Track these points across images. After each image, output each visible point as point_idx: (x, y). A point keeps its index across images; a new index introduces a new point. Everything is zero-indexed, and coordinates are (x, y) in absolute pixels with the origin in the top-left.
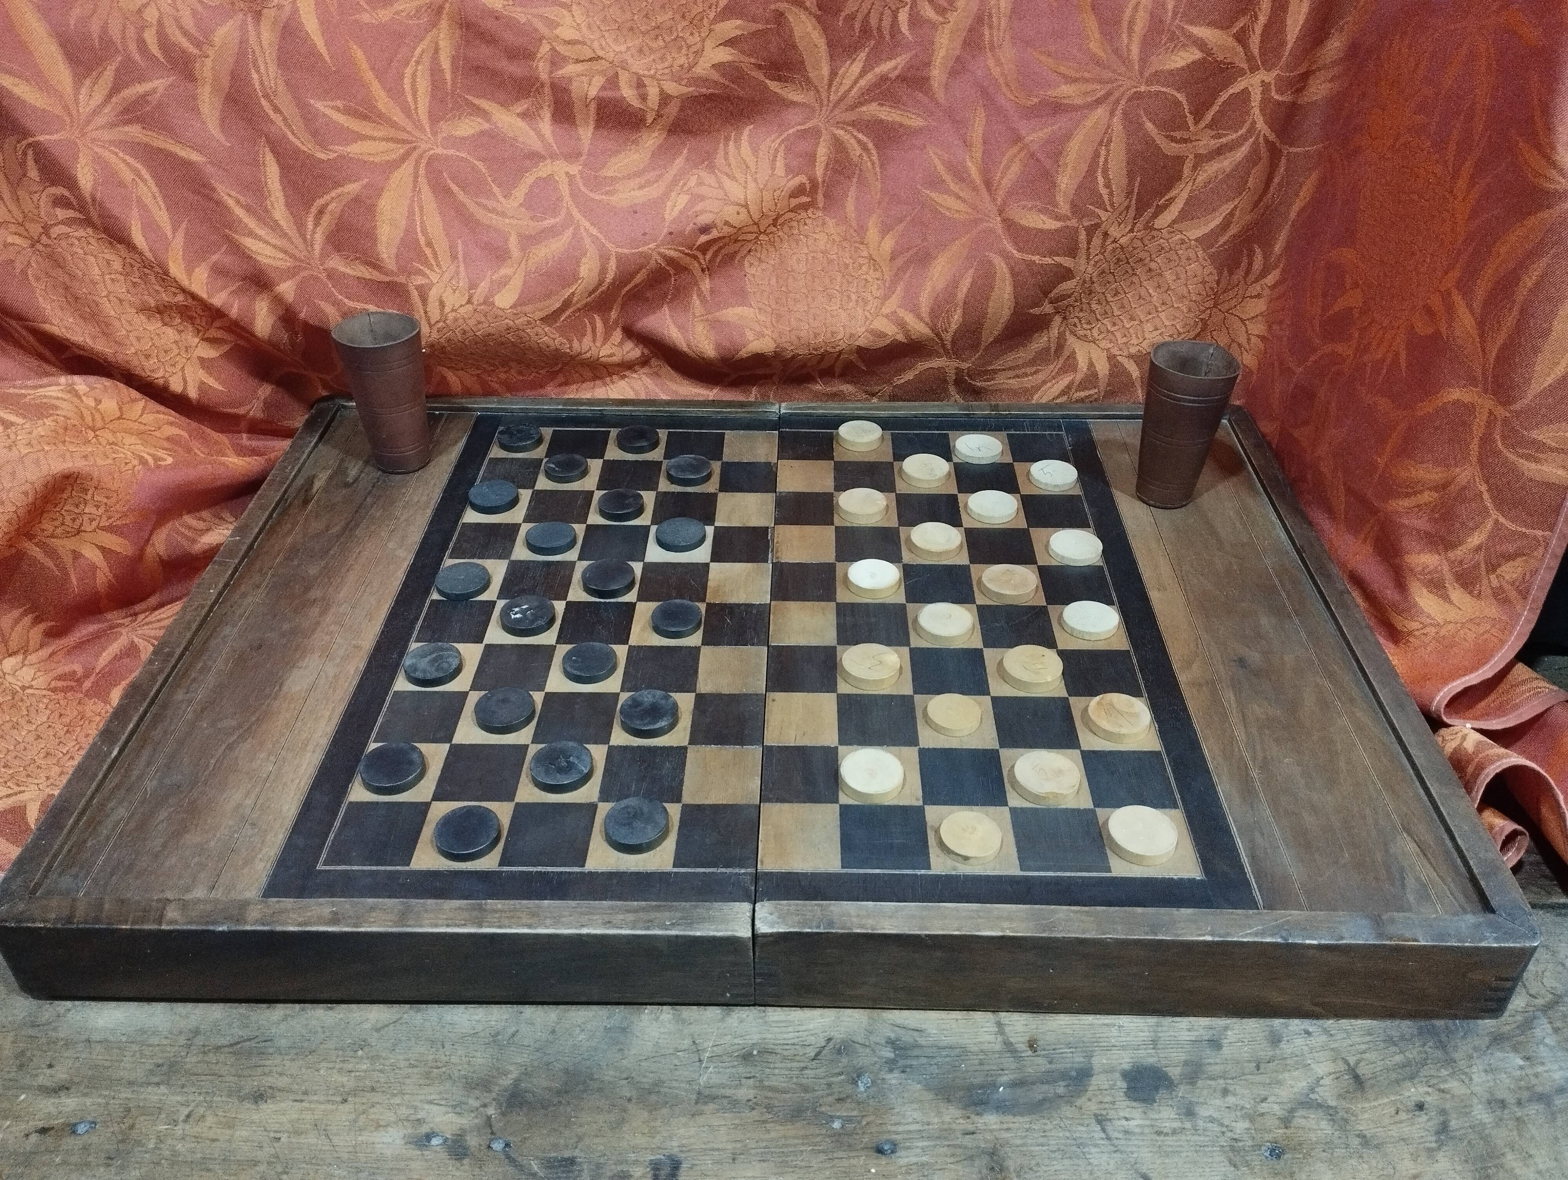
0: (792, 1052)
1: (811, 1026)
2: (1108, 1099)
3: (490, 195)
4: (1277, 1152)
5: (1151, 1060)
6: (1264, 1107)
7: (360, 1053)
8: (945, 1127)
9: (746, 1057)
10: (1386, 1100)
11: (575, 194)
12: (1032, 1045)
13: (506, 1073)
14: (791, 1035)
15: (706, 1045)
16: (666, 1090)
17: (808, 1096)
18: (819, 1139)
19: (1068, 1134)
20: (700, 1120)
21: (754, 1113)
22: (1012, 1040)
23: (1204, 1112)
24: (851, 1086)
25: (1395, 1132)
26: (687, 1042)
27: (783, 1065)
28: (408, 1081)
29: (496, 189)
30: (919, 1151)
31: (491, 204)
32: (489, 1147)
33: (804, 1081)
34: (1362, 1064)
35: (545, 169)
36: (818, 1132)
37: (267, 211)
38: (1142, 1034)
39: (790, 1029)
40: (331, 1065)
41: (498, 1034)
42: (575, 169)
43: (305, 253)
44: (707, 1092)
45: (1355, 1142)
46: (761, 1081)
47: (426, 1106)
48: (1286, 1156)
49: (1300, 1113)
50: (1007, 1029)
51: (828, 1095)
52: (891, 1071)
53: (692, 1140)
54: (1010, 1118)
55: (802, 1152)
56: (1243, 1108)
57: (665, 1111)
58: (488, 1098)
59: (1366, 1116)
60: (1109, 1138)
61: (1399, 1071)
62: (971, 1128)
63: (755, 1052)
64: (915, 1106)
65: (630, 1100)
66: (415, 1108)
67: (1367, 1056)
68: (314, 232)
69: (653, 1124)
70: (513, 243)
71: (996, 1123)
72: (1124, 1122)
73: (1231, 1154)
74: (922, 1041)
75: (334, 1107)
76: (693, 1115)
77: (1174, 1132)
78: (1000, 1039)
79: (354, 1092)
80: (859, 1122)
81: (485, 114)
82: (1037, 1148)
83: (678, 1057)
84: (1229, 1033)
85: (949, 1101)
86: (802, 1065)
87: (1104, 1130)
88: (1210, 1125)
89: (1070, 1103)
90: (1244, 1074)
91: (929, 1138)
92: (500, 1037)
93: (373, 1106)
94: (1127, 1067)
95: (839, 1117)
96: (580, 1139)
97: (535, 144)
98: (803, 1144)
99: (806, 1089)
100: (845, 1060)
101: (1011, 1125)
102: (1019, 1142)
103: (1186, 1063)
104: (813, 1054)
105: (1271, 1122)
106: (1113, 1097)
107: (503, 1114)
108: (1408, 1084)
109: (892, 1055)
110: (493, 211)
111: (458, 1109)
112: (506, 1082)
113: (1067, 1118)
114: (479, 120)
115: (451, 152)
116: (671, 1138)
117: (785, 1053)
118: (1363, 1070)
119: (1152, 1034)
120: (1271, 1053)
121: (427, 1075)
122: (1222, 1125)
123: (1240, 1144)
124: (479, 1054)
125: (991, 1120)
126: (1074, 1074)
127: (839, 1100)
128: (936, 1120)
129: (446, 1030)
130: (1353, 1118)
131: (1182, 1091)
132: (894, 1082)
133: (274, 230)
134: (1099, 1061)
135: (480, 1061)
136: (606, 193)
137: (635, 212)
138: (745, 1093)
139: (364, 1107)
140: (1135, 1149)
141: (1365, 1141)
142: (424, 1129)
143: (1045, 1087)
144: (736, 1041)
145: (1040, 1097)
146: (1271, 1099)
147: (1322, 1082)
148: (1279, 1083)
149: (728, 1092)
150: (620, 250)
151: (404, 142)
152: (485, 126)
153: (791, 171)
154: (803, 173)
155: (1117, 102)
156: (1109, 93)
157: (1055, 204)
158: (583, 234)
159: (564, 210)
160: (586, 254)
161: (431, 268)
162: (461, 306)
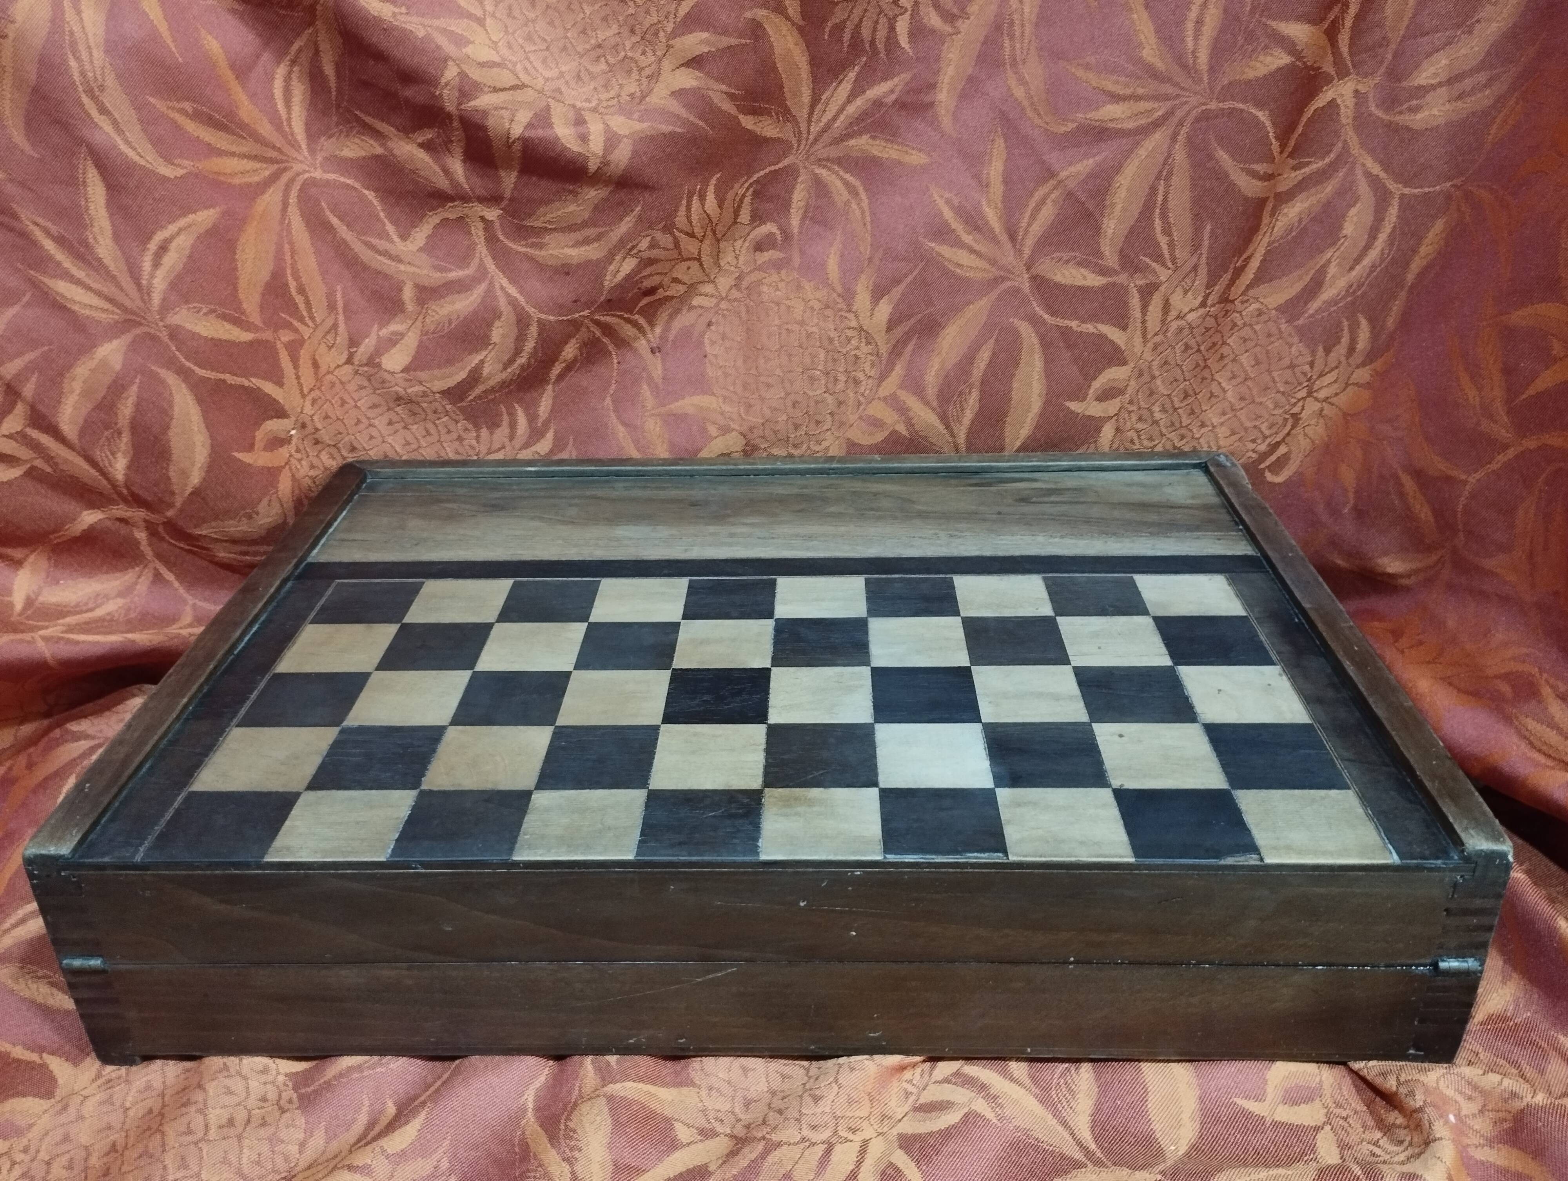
3: (384, 235)
29: (389, 228)
31: (382, 244)
35: (455, 211)
37: (87, 246)
42: (493, 216)
43: (139, 303)
68: (152, 276)
70: (408, 294)
81: (379, 137)
97: (442, 183)
110: (385, 254)
114: (372, 142)
115: (332, 176)
133: (96, 270)
136: (532, 245)
150: (543, 316)
151: (272, 161)
152: (379, 150)
153: (757, 218)
154: (773, 220)
155: (1181, 124)
156: (1170, 113)
157: (1099, 254)
158: (499, 293)
159: (476, 261)
160: (500, 317)
161: (301, 320)
162: (338, 366)
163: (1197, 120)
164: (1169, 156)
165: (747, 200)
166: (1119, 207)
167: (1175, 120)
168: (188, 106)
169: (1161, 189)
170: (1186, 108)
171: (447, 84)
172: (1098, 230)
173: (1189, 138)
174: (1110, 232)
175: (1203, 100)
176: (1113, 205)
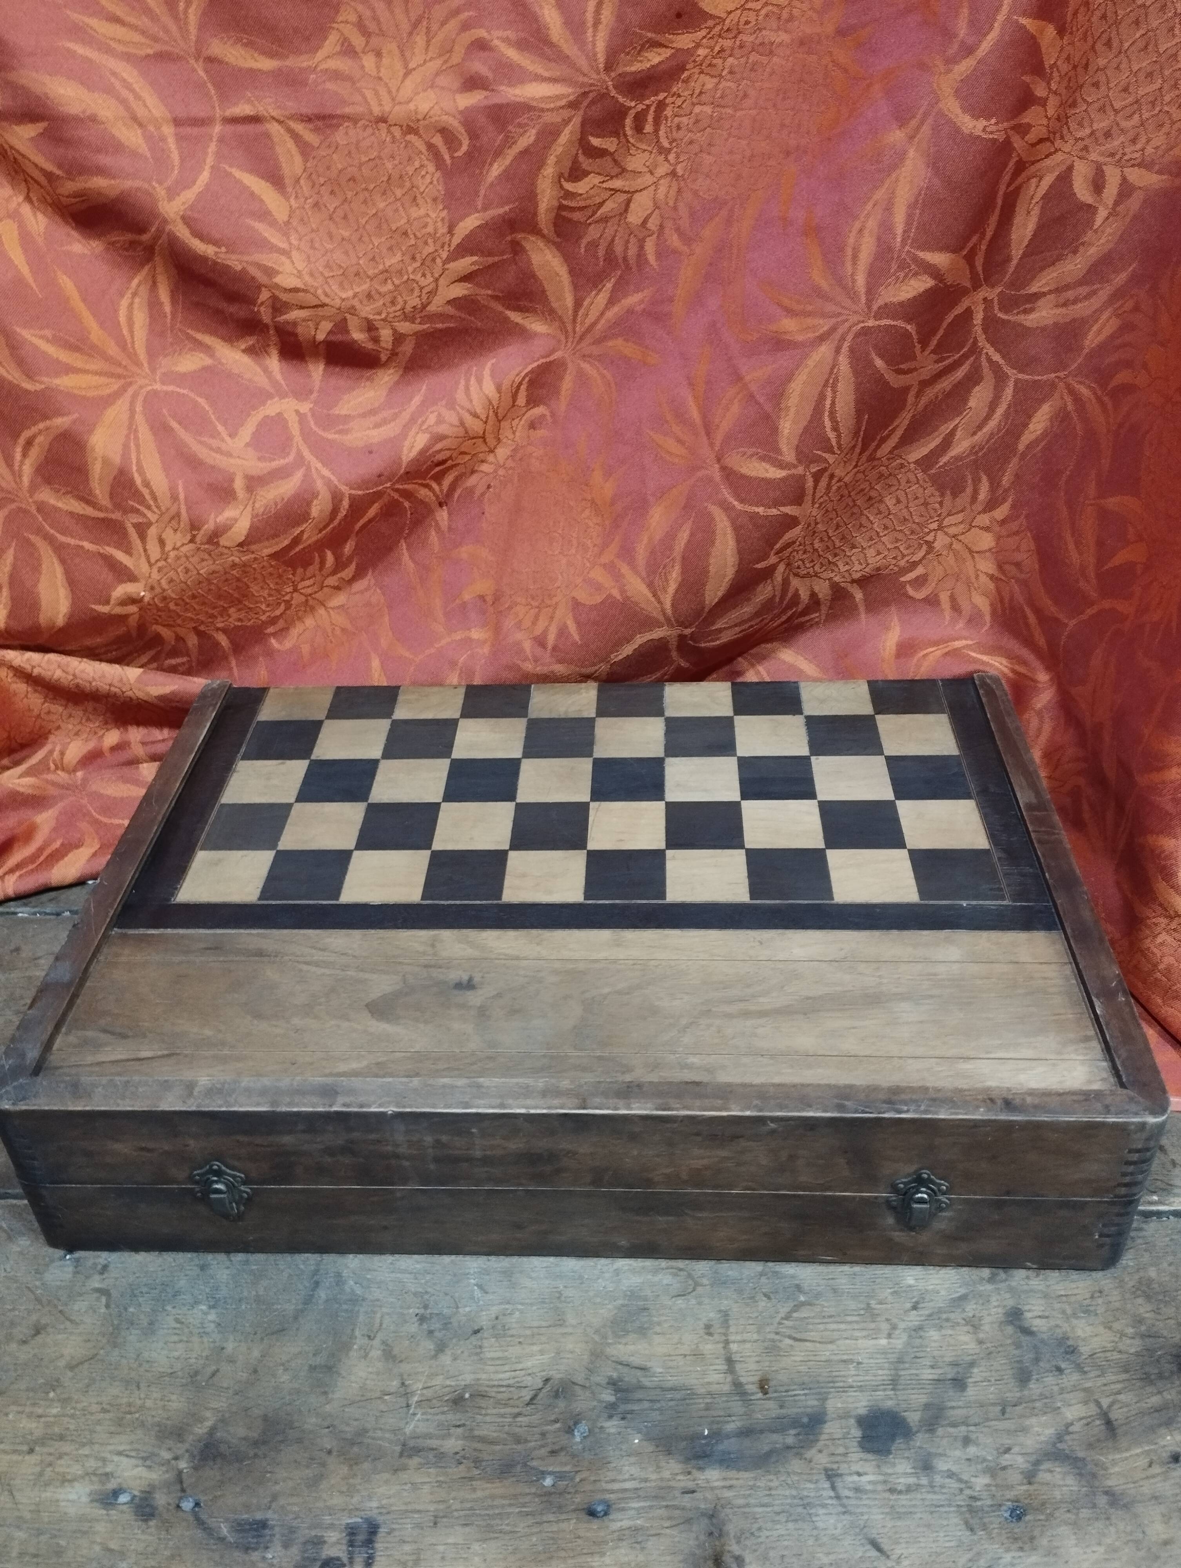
0: (505, 1396)
1: (529, 1364)
2: (841, 1450)
3: (215, 434)
4: (1018, 1513)
5: (889, 1404)
6: (1006, 1459)
7: (52, 1395)
8: (664, 1484)
9: (457, 1402)
10: (1139, 1451)
11: (306, 434)
12: (763, 1386)
13: (201, 1420)
14: (507, 1375)
15: (415, 1387)
16: (370, 1441)
17: (519, 1447)
18: (527, 1499)
19: (794, 1493)
20: (404, 1476)
21: (462, 1467)
22: (743, 1380)
23: (942, 1465)
24: (567, 1436)
25: (1147, 1489)
26: (396, 1383)
27: (494, 1411)
28: (98, 1428)
29: (220, 428)
30: (632, 1512)
31: (215, 443)
32: (178, 1507)
33: (517, 1430)
34: (1116, 1407)
35: (272, 408)
36: (528, 1491)
38: (880, 1372)
39: (507, 1368)
40: (20, 1409)
41: (196, 1373)
42: (305, 407)
44: (412, 1443)
45: (1102, 1500)
46: (472, 1430)
47: (116, 1458)
48: (1028, 1518)
49: (1046, 1465)
50: (738, 1367)
51: (542, 1446)
52: (610, 1417)
53: (392, 1500)
54: (732, 1474)
55: (509, 1514)
56: (985, 1460)
57: (366, 1466)
58: (181, 1448)
59: (1117, 1469)
60: (838, 1497)
61: (1156, 1415)
62: (691, 1485)
63: (467, 1396)
64: (633, 1459)
65: (330, 1452)
66: (104, 1460)
67: (1121, 1397)
68: (22, 464)
69: (351, 1481)
70: (239, 484)
71: (717, 1480)
72: (856, 1478)
73: (968, 1516)
74: (646, 1382)
75: (20, 1458)
76: (396, 1471)
77: (909, 1489)
78: (729, 1378)
79: (42, 1441)
80: (572, 1479)
81: (207, 349)
82: (760, 1510)
83: (385, 1401)
84: (975, 1370)
85: (669, 1453)
86: (516, 1410)
87: (833, 1488)
88: (948, 1480)
89: (799, 1455)
90: (988, 1420)
91: (646, 1498)
92: (199, 1378)
93: (60, 1457)
94: (863, 1411)
95: (550, 1473)
96: (274, 1497)
97: (262, 381)
98: (510, 1505)
99: (518, 1440)
100: (561, 1404)
101: (734, 1482)
102: (741, 1502)
103: (927, 1406)
104: (528, 1398)
105: (1015, 1477)
106: (846, 1448)
107: (196, 1468)
108: (1163, 1430)
109: (612, 1399)
110: (219, 451)
111: (148, 1463)
112: (201, 1430)
113: (795, 1473)
114: (202, 355)
115: (171, 388)
116: (370, 1498)
117: (499, 1396)
118: (1116, 1415)
119: (893, 1372)
120: (1018, 1395)
121: (119, 1422)
122: (960, 1480)
123: (979, 1503)
124: (174, 1397)
125: (713, 1475)
126: (805, 1420)
127: (553, 1453)
128: (653, 1477)
129: (142, 1369)
130: (1102, 1472)
131: (920, 1440)
132: (612, 1430)
134: (834, 1404)
135: (175, 1405)
136: (340, 432)
137: (371, 452)
138: (452, 1444)
139: (51, 1458)
140: (865, 1510)
141: (1115, 1499)
142: (112, 1485)
143: (775, 1437)
144: (448, 1382)
145: (766, 1448)
146: (1016, 1449)
147: (1071, 1429)
148: (1024, 1430)
149: (434, 1443)
150: (353, 492)
151: (119, 377)
152: (208, 361)
153: (532, 402)
154: (545, 404)
155: (843, 339)
156: (833, 329)
157: (778, 451)
158: (315, 476)
159: (294, 450)
160: (317, 496)
161: (149, 507)
162: (183, 545)
163: (858, 335)
164: (834, 367)
165: (523, 387)
166: (793, 410)
167: (837, 336)
168: (48, 333)
169: (829, 393)
170: (847, 325)
171: (262, 303)
172: (775, 430)
173: (852, 350)
174: (786, 431)
175: (862, 319)
176: (788, 408)
